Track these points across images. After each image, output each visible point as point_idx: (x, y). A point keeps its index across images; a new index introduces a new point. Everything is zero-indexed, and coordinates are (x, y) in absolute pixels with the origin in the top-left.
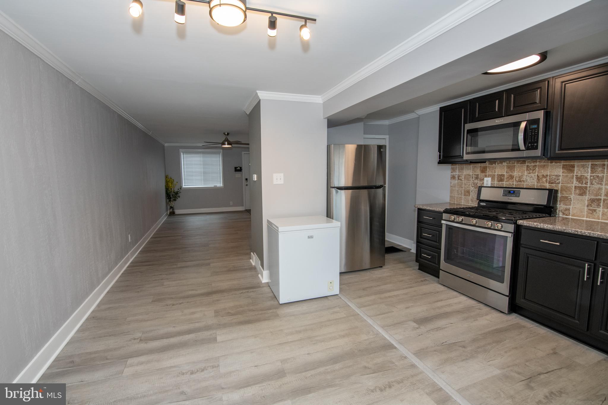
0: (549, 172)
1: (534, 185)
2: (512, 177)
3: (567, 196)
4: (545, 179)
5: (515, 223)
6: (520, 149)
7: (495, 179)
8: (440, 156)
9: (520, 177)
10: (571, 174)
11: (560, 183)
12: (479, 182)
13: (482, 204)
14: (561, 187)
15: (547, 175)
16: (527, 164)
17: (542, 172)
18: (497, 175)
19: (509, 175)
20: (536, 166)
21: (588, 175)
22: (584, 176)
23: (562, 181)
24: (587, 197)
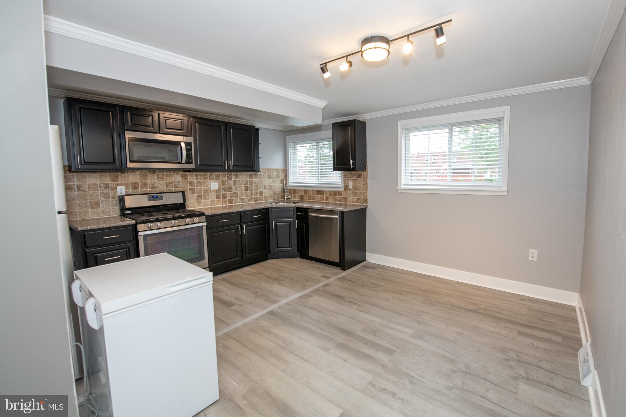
0: (174, 180)
1: (164, 190)
2: (145, 185)
5: (205, 215)
6: (181, 162)
7: (129, 187)
9: (152, 184)
12: (110, 191)
13: (127, 212)
15: (172, 182)
16: (157, 174)
17: (169, 179)
18: (131, 183)
19: (143, 183)
20: (164, 175)
21: (195, 181)
22: (193, 182)
23: (182, 186)
24: (196, 194)
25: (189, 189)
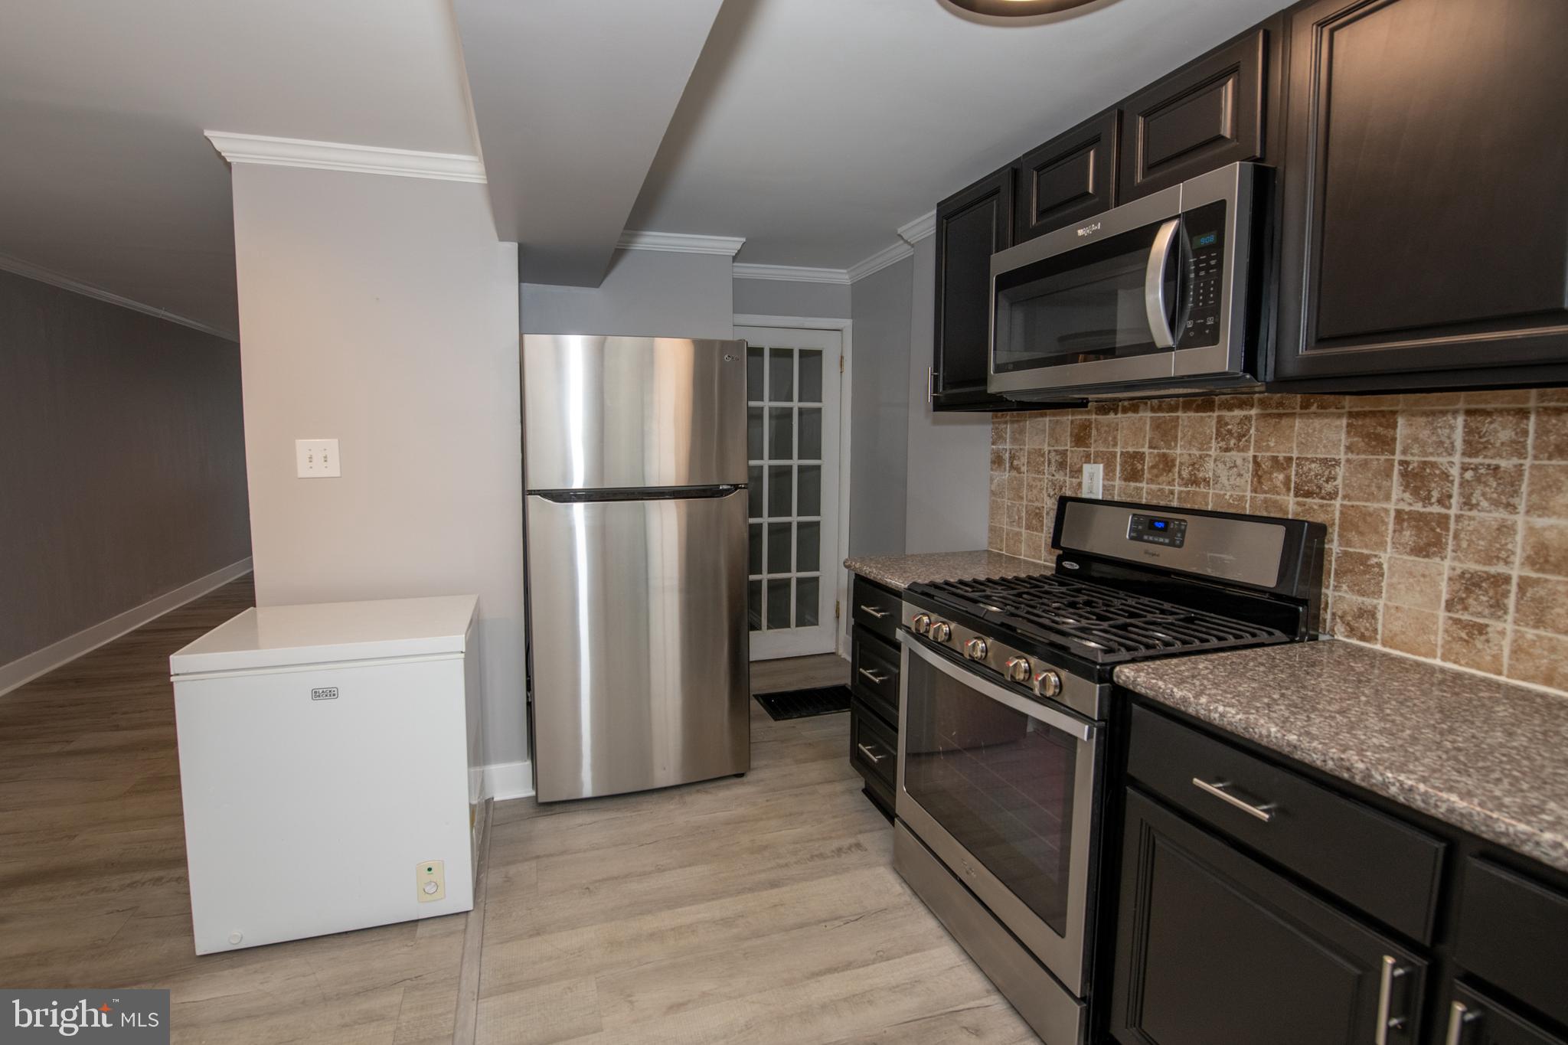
0: (1297, 447)
1: (1242, 498)
2: (1166, 464)
3: (1366, 551)
4: (1281, 477)
5: (1105, 676)
6: (1153, 344)
7: (1115, 470)
8: (936, 379)
9: (1193, 465)
10: (1383, 458)
11: (1336, 493)
12: (1067, 479)
13: (1067, 564)
14: (1342, 513)
15: (1290, 459)
16: (1217, 413)
17: (1272, 444)
18: (1122, 453)
19: (1159, 455)
20: (1248, 418)
21: (1454, 463)
22: (1433, 465)
23: (1345, 485)
24: (1447, 563)
25: (1399, 512)
